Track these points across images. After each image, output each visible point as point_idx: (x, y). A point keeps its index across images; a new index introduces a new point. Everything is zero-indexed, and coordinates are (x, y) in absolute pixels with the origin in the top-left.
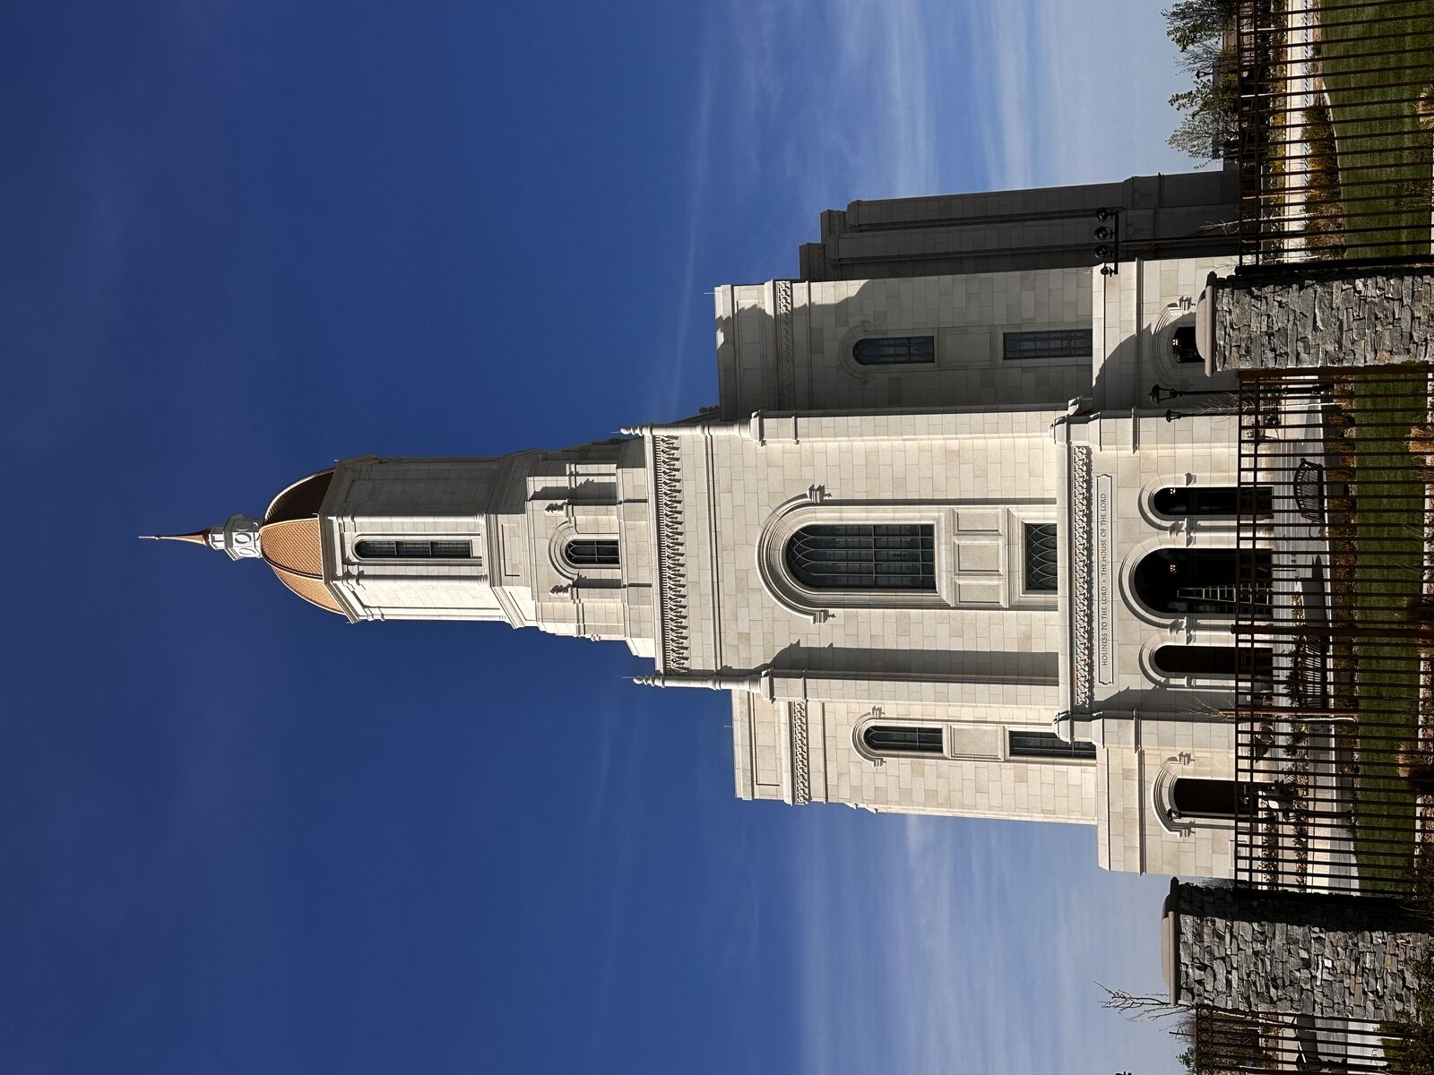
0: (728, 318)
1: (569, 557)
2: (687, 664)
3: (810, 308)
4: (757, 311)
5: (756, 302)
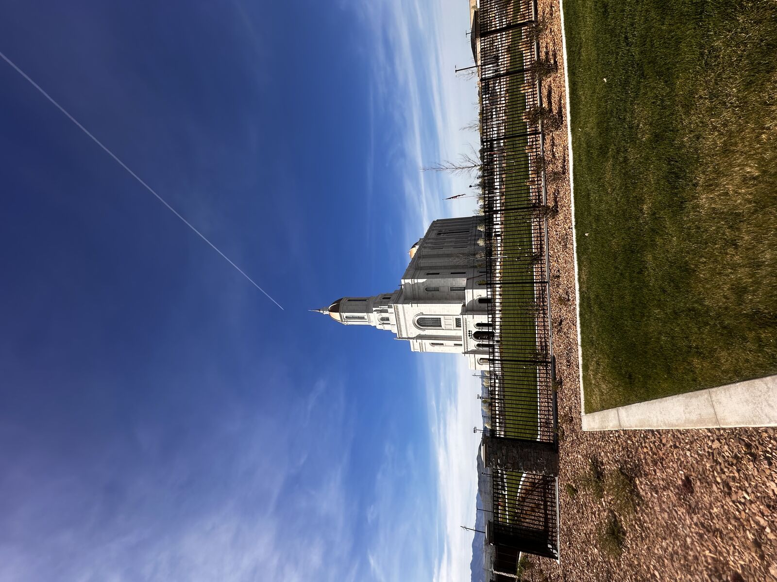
1: (381, 320)
2: (402, 337)
4: (409, 283)
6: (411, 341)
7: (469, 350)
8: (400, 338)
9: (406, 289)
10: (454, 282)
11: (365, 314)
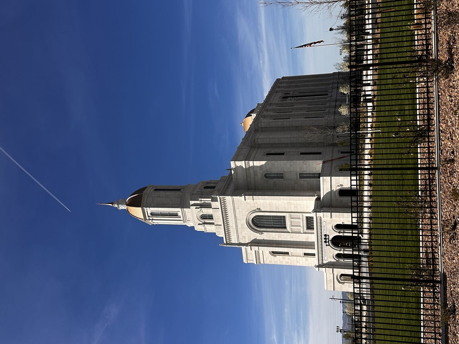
0: (234, 168)
1: (201, 218)
2: (231, 242)
3: (253, 167)
4: (241, 167)
5: (241, 165)
6: (243, 248)
7: (325, 262)
8: (227, 244)
9: (237, 175)
10: (305, 166)
11: (179, 209)
